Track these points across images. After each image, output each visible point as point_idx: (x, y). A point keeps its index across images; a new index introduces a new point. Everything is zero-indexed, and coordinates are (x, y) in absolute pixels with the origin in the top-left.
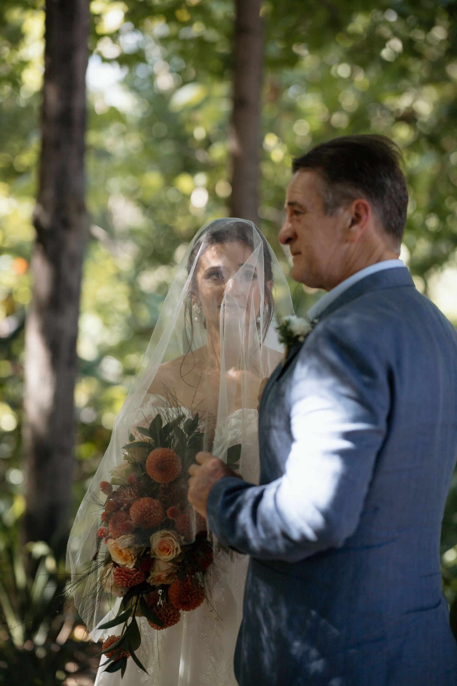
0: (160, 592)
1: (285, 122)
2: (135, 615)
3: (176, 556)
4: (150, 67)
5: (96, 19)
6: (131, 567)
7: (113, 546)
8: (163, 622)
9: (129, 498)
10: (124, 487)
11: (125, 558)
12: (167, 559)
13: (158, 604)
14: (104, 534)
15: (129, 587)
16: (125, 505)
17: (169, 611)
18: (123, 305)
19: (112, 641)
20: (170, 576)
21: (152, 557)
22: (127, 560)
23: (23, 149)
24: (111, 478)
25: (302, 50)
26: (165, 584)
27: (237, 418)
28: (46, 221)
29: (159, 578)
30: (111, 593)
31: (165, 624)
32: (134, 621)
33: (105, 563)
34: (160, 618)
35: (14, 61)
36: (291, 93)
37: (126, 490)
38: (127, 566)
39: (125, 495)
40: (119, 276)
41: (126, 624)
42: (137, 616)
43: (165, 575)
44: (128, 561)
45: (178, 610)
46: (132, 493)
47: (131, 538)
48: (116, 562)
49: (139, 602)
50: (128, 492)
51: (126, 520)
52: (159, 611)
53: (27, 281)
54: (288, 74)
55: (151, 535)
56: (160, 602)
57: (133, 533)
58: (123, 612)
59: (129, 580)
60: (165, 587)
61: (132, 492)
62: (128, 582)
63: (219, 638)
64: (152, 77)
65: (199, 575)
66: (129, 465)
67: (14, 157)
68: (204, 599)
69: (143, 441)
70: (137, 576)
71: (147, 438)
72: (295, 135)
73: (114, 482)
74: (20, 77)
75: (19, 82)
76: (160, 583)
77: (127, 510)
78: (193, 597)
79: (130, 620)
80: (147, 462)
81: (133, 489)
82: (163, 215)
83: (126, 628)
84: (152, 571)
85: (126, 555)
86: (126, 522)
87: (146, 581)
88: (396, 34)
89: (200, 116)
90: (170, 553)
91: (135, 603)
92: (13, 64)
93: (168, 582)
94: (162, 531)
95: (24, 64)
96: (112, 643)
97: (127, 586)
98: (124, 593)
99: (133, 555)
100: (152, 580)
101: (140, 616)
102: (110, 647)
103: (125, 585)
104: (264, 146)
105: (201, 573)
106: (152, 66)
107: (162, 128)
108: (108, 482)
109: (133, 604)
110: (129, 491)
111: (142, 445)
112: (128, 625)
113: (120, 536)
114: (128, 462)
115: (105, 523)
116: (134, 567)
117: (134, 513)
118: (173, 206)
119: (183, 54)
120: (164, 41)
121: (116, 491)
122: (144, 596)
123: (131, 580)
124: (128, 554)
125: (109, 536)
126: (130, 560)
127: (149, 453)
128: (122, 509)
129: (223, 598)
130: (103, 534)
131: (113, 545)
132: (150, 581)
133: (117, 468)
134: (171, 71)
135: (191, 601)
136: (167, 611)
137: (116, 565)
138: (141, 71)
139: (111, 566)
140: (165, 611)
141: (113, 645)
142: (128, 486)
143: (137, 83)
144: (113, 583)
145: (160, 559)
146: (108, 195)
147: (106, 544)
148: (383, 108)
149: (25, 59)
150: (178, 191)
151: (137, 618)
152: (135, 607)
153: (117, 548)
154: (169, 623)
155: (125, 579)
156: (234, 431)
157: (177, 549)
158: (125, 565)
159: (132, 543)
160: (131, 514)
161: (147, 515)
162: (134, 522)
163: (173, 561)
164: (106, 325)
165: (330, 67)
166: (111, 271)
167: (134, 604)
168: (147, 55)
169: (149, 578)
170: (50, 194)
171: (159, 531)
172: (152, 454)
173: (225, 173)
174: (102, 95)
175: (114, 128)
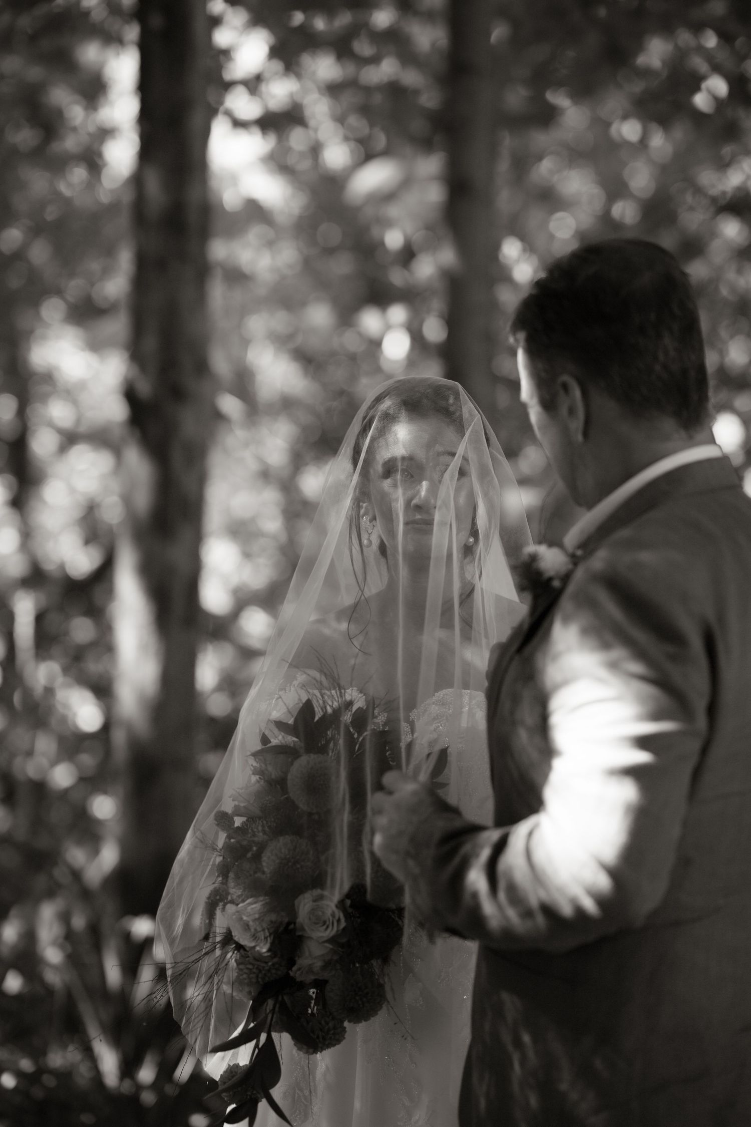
0: (313, 993)
1: (534, 217)
2: (272, 1029)
3: (338, 931)
4: (311, 133)
5: (222, 58)
6: (264, 950)
7: (234, 917)
8: (317, 1040)
9: (260, 837)
10: (253, 820)
11: (254, 935)
12: (322, 937)
13: (310, 1011)
14: (220, 897)
15: (261, 983)
16: (255, 848)
17: (327, 1023)
18: (273, 524)
19: (234, 1073)
20: (327, 965)
21: (299, 933)
22: (257, 938)
23: (107, 272)
24: (233, 806)
25: (559, 99)
26: (321, 978)
27: (439, 704)
28: (145, 388)
29: (310, 970)
30: (232, 994)
31: (320, 1045)
32: (269, 1039)
33: (223, 944)
34: (312, 1035)
35: (91, 129)
36: (545, 168)
37: (256, 824)
38: (258, 948)
39: (254, 832)
40: (265, 475)
41: (257, 1046)
42: (276, 1031)
43: (319, 964)
44: (259, 941)
45: (342, 1022)
46: (266, 829)
47: (264, 902)
48: (239, 942)
49: (277, 1009)
50: (260, 828)
51: (255, 873)
52: (311, 1024)
53: (115, 486)
54: (540, 139)
55: (297, 897)
56: (313, 1009)
57: (266, 895)
58: (252, 1025)
59: (260, 971)
60: (320, 984)
61: (266, 827)
62: (260, 975)
63: (415, 1066)
64: (316, 150)
65: (376, 963)
66: (262, 782)
67: (92, 285)
68: (382, 1004)
69: (285, 744)
70: (273, 965)
71: (291, 740)
72: (552, 237)
73: (237, 812)
74: (100, 155)
75: (100, 163)
76: (313, 977)
77: (257, 857)
78: (365, 999)
79: (263, 1037)
80: (289, 777)
81: (267, 823)
82: (338, 374)
83: (257, 1051)
84: (299, 957)
85: (256, 930)
86: (256, 875)
87: (289, 974)
88: (717, 69)
89: (393, 211)
90: (328, 927)
91: (272, 1010)
92: (89, 134)
93: (326, 975)
94: (314, 891)
95: (106, 133)
96: (233, 1077)
97: (258, 982)
98: (253, 994)
99: (266, 931)
100: (298, 973)
101: (280, 1031)
102: (230, 1082)
103: (254, 980)
104: (501, 257)
105: (379, 961)
106: (316, 130)
107: (332, 233)
108: (227, 811)
109: (268, 1011)
110: (262, 826)
111: (282, 750)
112: (260, 1046)
113: (246, 900)
114: (260, 778)
115: (223, 879)
116: (269, 950)
117: (269, 862)
118: (353, 358)
119: (365, 110)
120: (333, 89)
121: (240, 826)
122: (286, 998)
123: (263, 972)
124: (259, 929)
125: (228, 900)
126: (263, 938)
127: (292, 764)
128: (249, 855)
129: (421, 999)
130: (218, 897)
131: (234, 914)
132: (296, 973)
133: (242, 789)
134: (346, 139)
135: (361, 1006)
136: (323, 1022)
137: (239, 947)
138: (297, 139)
139: (232, 948)
140: (320, 1023)
141: (235, 1078)
142: (260, 818)
143: (291, 160)
144: (234, 978)
145: (310, 938)
146: (246, 343)
147: (223, 913)
148: (698, 191)
149: (108, 125)
150: (360, 334)
151: (275, 1035)
152: (271, 1016)
153: (241, 919)
154: (327, 1043)
155: (254, 970)
156: (434, 725)
157: (339, 921)
158: (254, 947)
159: (265, 910)
160: (264, 864)
161: (290, 864)
162: (268, 875)
163: (331, 940)
164: (247, 555)
165: (608, 125)
166: (253, 466)
167: (270, 1012)
168: (308, 112)
169: (294, 968)
170: (151, 343)
171: (310, 892)
172: (297, 764)
173: (438, 304)
174: (234, 179)
175: (255, 233)
